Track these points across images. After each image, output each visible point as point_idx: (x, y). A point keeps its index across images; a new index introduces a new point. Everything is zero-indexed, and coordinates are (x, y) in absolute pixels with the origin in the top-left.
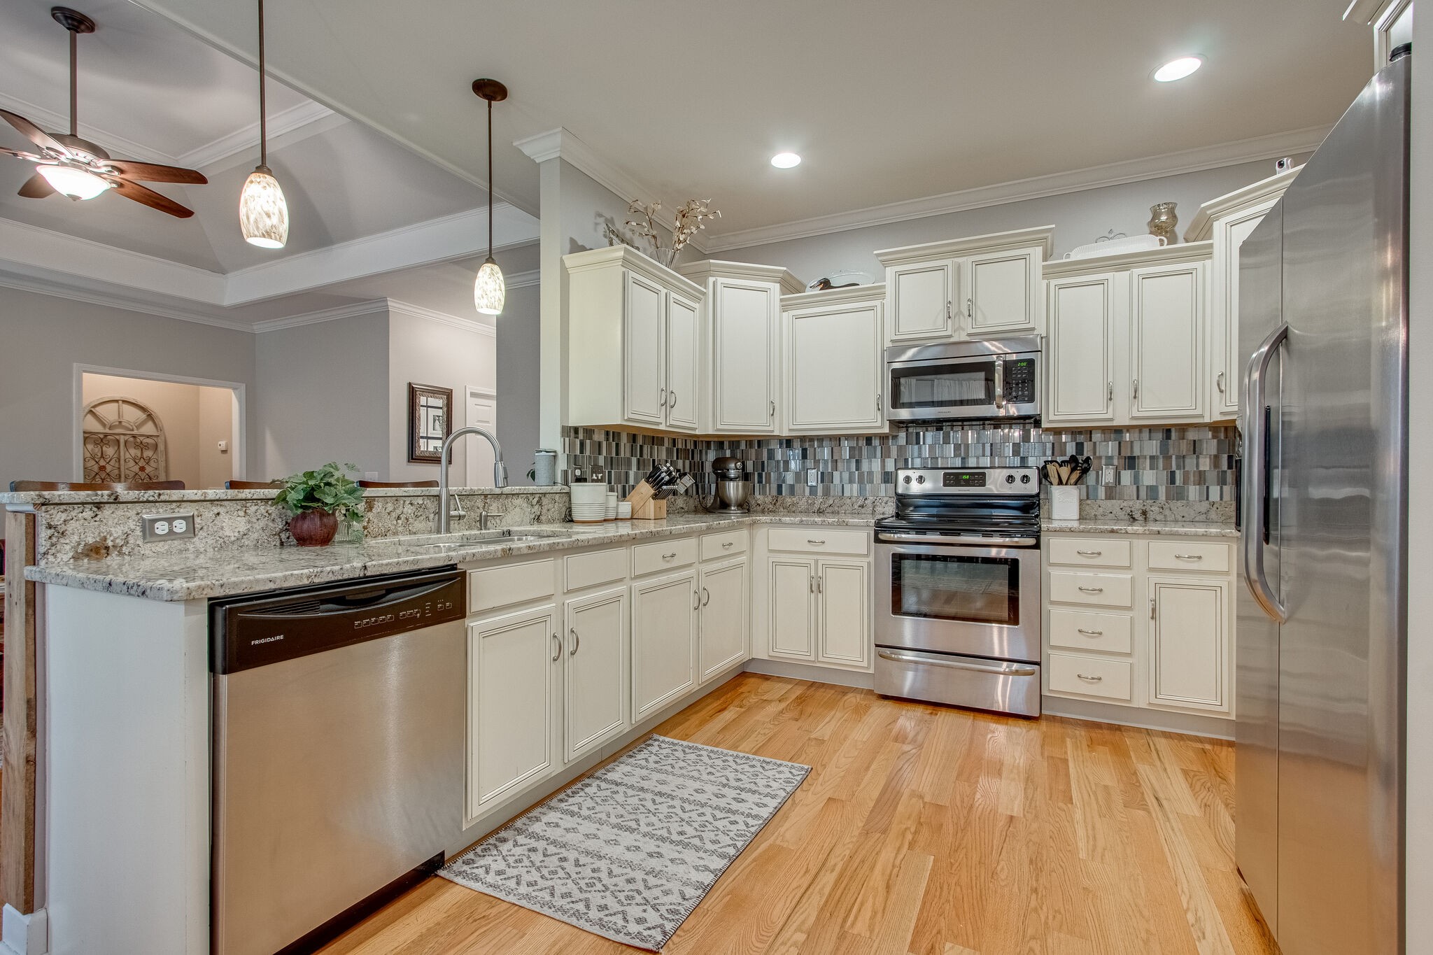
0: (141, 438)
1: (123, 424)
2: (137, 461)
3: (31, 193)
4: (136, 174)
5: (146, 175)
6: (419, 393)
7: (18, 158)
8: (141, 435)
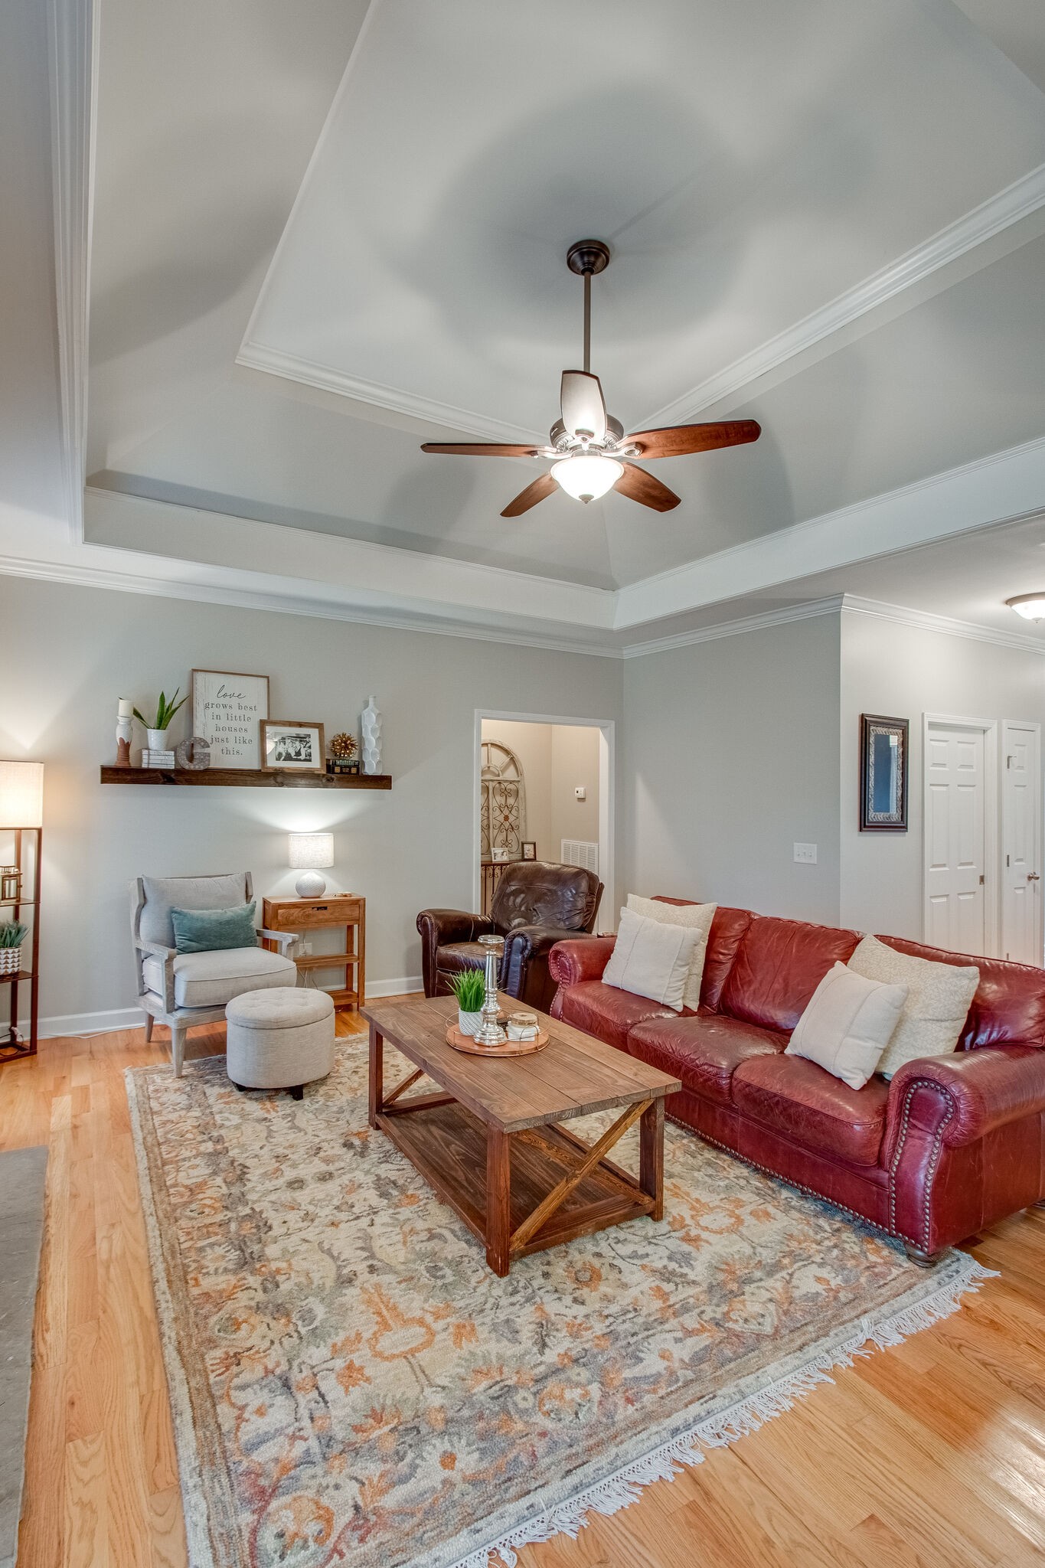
0: (506, 784)
1: (490, 769)
2: (502, 810)
3: (515, 509)
4: (661, 449)
5: (674, 448)
6: (872, 728)
7: (536, 457)
8: (506, 781)
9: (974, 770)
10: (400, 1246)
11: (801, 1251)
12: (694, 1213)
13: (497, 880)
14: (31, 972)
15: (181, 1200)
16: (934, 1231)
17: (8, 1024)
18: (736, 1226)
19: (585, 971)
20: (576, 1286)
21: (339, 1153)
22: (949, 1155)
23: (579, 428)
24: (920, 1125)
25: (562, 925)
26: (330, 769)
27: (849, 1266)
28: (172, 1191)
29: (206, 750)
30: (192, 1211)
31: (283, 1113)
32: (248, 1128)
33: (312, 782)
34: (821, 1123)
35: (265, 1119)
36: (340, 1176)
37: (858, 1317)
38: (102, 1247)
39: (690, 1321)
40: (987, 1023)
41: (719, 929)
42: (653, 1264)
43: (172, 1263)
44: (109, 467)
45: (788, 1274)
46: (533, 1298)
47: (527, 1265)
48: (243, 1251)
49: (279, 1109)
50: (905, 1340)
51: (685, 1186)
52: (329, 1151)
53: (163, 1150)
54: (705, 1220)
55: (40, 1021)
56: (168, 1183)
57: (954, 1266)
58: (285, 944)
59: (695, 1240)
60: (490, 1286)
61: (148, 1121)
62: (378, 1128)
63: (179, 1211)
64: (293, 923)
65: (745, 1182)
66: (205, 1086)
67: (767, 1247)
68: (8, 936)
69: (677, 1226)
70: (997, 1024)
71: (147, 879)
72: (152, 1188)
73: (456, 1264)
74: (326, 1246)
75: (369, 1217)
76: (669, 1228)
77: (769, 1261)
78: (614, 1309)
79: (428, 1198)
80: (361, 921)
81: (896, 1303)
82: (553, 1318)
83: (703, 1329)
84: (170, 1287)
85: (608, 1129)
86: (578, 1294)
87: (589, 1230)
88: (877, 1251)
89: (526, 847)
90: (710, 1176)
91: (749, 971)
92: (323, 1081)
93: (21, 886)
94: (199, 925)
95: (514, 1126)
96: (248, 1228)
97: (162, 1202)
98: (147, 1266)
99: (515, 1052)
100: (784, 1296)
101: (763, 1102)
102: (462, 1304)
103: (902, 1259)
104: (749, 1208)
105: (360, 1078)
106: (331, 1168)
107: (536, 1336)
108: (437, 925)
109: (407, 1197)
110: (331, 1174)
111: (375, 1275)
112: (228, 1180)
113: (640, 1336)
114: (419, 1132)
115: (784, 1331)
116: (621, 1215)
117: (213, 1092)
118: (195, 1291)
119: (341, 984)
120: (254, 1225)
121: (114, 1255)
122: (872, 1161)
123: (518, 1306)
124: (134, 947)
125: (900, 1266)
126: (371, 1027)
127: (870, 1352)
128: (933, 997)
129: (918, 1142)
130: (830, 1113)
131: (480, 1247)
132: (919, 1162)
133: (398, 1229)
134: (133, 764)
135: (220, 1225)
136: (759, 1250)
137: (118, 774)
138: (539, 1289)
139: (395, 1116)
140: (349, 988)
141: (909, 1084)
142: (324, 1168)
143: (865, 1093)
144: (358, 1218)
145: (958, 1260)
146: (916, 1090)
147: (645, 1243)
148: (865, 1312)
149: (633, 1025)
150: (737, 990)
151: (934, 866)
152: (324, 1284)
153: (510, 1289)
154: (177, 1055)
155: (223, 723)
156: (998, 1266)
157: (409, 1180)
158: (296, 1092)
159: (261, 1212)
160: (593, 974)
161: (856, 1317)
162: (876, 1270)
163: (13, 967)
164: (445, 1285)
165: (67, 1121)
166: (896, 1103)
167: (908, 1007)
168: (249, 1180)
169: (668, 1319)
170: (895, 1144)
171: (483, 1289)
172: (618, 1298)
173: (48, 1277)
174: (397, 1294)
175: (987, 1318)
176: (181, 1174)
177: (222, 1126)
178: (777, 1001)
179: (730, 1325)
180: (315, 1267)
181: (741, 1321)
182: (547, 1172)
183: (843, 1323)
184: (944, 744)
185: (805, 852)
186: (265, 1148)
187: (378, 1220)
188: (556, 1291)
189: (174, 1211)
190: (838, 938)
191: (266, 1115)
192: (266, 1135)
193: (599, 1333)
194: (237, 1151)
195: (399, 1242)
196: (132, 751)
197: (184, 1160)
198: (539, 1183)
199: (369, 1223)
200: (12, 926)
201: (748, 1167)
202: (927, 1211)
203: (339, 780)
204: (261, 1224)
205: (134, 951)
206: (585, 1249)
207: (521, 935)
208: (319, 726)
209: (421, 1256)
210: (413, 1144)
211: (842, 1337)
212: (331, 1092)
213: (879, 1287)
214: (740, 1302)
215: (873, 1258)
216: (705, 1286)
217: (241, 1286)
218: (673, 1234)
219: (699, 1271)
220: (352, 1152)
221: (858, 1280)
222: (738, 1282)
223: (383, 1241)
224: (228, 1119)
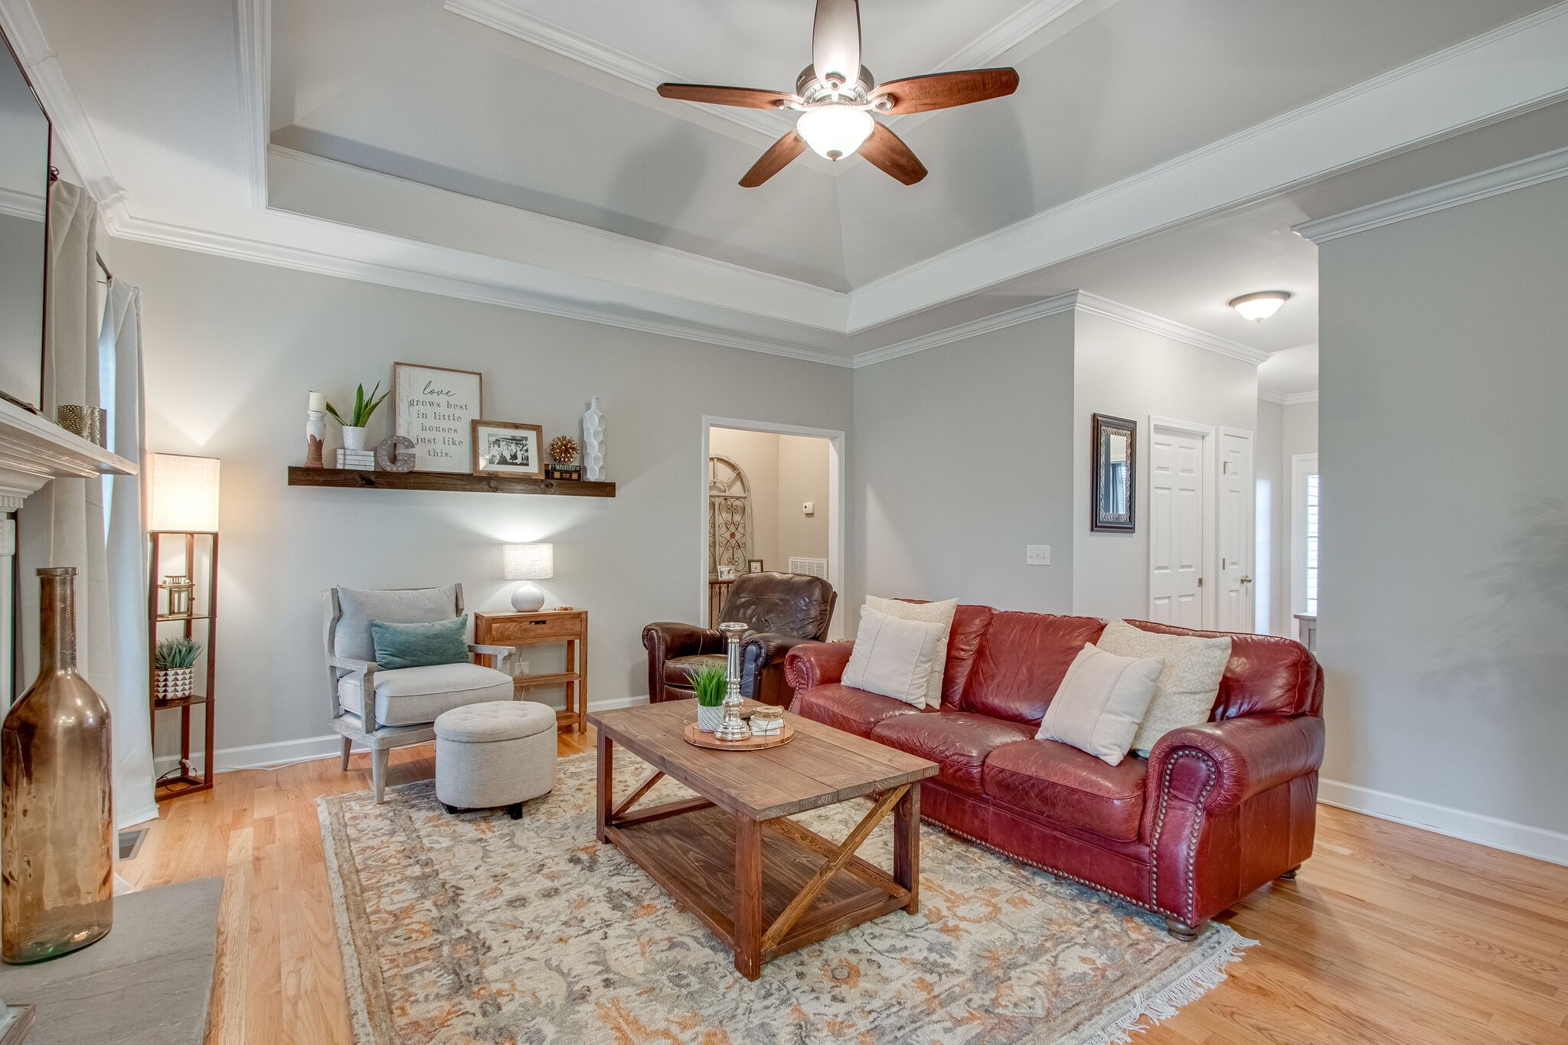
0: (732, 500)
1: (717, 484)
2: (728, 526)
3: (754, 178)
4: (914, 102)
5: (928, 101)
6: (1103, 428)
7: (782, 108)
8: (732, 497)
9: (1194, 475)
10: (638, 957)
11: (1063, 934)
12: (950, 904)
13: (723, 599)
14: (205, 696)
15: (383, 927)
16: (1197, 902)
17: (179, 757)
18: (994, 915)
19: (823, 675)
20: (834, 984)
21: (566, 868)
22: (1210, 824)
23: (830, 71)
24: (1181, 796)
25: (795, 633)
26: (549, 474)
27: (1112, 945)
28: (372, 918)
29: (411, 451)
30: (396, 937)
31: (500, 832)
32: (461, 850)
33: (530, 487)
34: (1079, 801)
35: (480, 840)
36: (567, 891)
37: (1128, 993)
38: (289, 984)
39: (958, 1010)
40: (1237, 696)
41: (959, 625)
42: (913, 957)
43: (373, 993)
44: (298, 121)
45: (1053, 956)
46: (788, 999)
47: (779, 967)
48: (457, 975)
49: (495, 829)
50: (1178, 1012)
51: (937, 880)
52: (552, 867)
53: (361, 877)
54: (961, 911)
55: (216, 752)
56: (368, 910)
57: (1215, 938)
58: (500, 658)
59: (954, 930)
60: (740, 990)
61: (344, 848)
62: (607, 841)
63: (381, 938)
64: (508, 638)
65: (998, 872)
66: (410, 811)
67: (1028, 932)
68: (178, 655)
69: (934, 918)
70: (1247, 695)
71: (343, 590)
72: (349, 917)
73: (702, 971)
74: (554, 963)
75: (603, 930)
76: (925, 920)
77: (1032, 946)
78: (876, 1004)
79: (666, 907)
80: (583, 635)
81: (1164, 977)
82: (812, 1017)
83: (972, 1017)
84: (371, 1019)
85: (852, 830)
86: (836, 991)
87: (844, 926)
88: (1138, 929)
89: (753, 565)
90: (962, 868)
91: (992, 665)
92: (544, 798)
93: (194, 599)
94: (403, 638)
95: (767, 813)
96: (463, 950)
97: (361, 930)
98: (344, 999)
99: (760, 745)
100: (1052, 978)
101: (1017, 787)
102: (710, 1011)
103: (1163, 934)
104: (1005, 897)
105: (585, 795)
106: (556, 884)
107: (795, 1038)
108: (664, 638)
109: (643, 907)
110: (557, 891)
111: (612, 989)
112: (439, 903)
113: (907, 1030)
114: (653, 842)
115: (1056, 1013)
116: (876, 910)
117: (420, 816)
118: (401, 1021)
119: (560, 705)
120: (470, 947)
121: (302, 991)
122: (1132, 836)
123: (772, 1010)
124: (328, 665)
125: (1163, 941)
126: (599, 731)
127: (1145, 1026)
128: (1186, 669)
129: (1180, 813)
130: (1089, 790)
131: (727, 952)
132: (1181, 832)
133: (635, 941)
134: (326, 464)
135: (430, 950)
136: (1020, 935)
137: (308, 475)
138: (794, 990)
139: (625, 827)
140: (570, 709)
141: (1170, 754)
142: (548, 884)
143: (1123, 768)
144: (589, 932)
145: (1218, 931)
146: (1176, 760)
147: (902, 937)
148: (1135, 988)
149: (876, 723)
150: (980, 684)
151: (1158, 568)
152: (553, 1002)
153: (763, 992)
154: (379, 780)
155: (428, 423)
156: (1255, 935)
157: (644, 891)
158: (515, 811)
159: (478, 933)
160: (832, 677)
161: (1127, 993)
162: (1140, 947)
163: (184, 690)
164: (690, 994)
165: (248, 853)
166: (1156, 775)
167: (1161, 682)
168: (464, 902)
169: (934, 1010)
170: (1155, 817)
171: (733, 994)
172: (881, 993)
173: (221, 1019)
174: (637, 1006)
175: (1253, 985)
176: (383, 900)
177: (430, 849)
178: (1022, 692)
179: (1000, 1010)
180: (542, 986)
181: (1011, 1006)
182: (795, 873)
183: (1114, 1000)
184: (1167, 448)
185: (1038, 554)
186: (481, 869)
187: (611, 932)
188: (813, 990)
189: (376, 938)
190: (1081, 626)
191: (481, 836)
192: (481, 855)
193: (863, 1030)
194: (448, 873)
195: (636, 953)
196: (325, 451)
197: (387, 885)
198: (786, 884)
199: (602, 936)
200: (182, 645)
201: (999, 858)
202: (1191, 882)
203: (559, 486)
204: (478, 945)
205: (328, 670)
206: (839, 947)
207: (755, 642)
208: (537, 429)
209: (663, 966)
210: (648, 853)
211: (1115, 1014)
212: (553, 810)
213: (1145, 963)
214: (1007, 987)
215: (1135, 936)
216: (969, 974)
217: (456, 1012)
218: (930, 926)
219: (961, 960)
220: (579, 867)
221: (1123, 958)
222: (1003, 969)
223: (618, 954)
224: (437, 842)
